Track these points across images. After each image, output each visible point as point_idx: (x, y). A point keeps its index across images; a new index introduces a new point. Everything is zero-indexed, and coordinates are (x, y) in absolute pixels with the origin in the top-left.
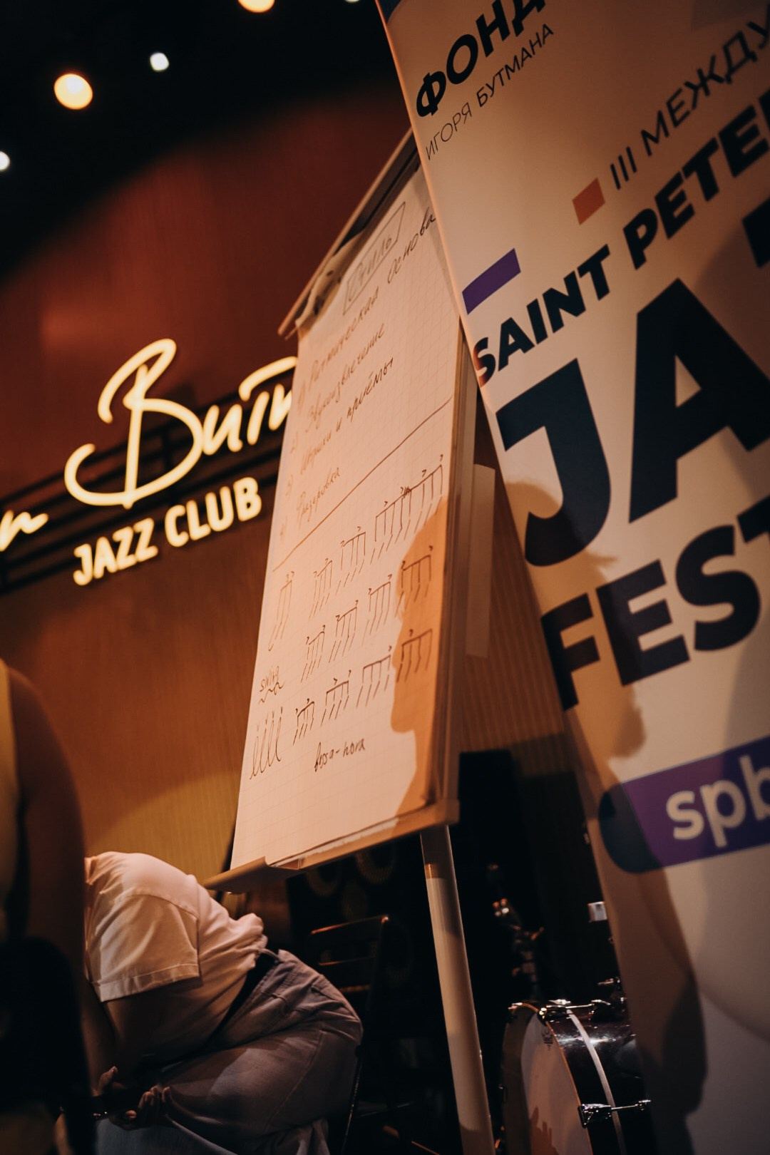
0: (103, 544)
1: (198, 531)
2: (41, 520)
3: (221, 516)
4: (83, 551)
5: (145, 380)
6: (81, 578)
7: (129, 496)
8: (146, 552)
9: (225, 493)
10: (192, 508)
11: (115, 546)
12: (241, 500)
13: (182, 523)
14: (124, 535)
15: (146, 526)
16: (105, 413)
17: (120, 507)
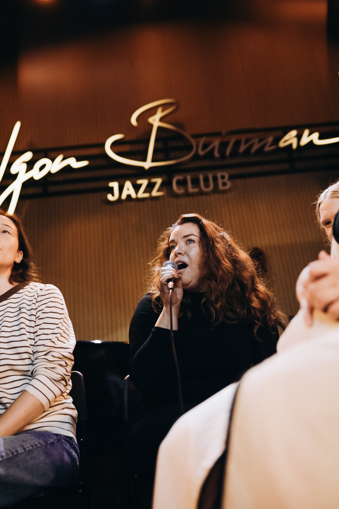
0: (128, 185)
1: (192, 190)
2: (84, 163)
3: (207, 185)
4: (115, 185)
5: (161, 113)
6: (111, 198)
7: (148, 164)
8: (156, 193)
10: (189, 177)
11: (137, 188)
12: (220, 181)
13: (182, 183)
14: (144, 182)
15: (158, 181)
16: (134, 122)
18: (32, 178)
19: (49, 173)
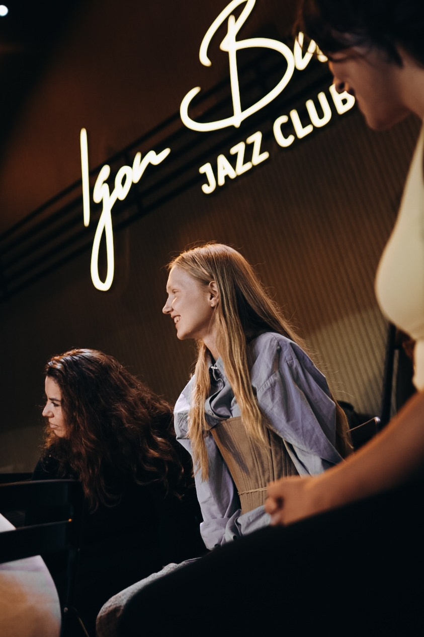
0: (222, 160)
1: (302, 132)
2: (166, 152)
3: (321, 115)
4: (206, 169)
5: (234, 27)
6: (207, 189)
7: (237, 119)
8: (258, 158)
9: (322, 97)
10: (294, 115)
11: (232, 160)
12: (337, 98)
13: (288, 129)
14: (239, 149)
15: (256, 138)
16: (205, 60)
17: (232, 127)
18: (118, 200)
19: (133, 184)
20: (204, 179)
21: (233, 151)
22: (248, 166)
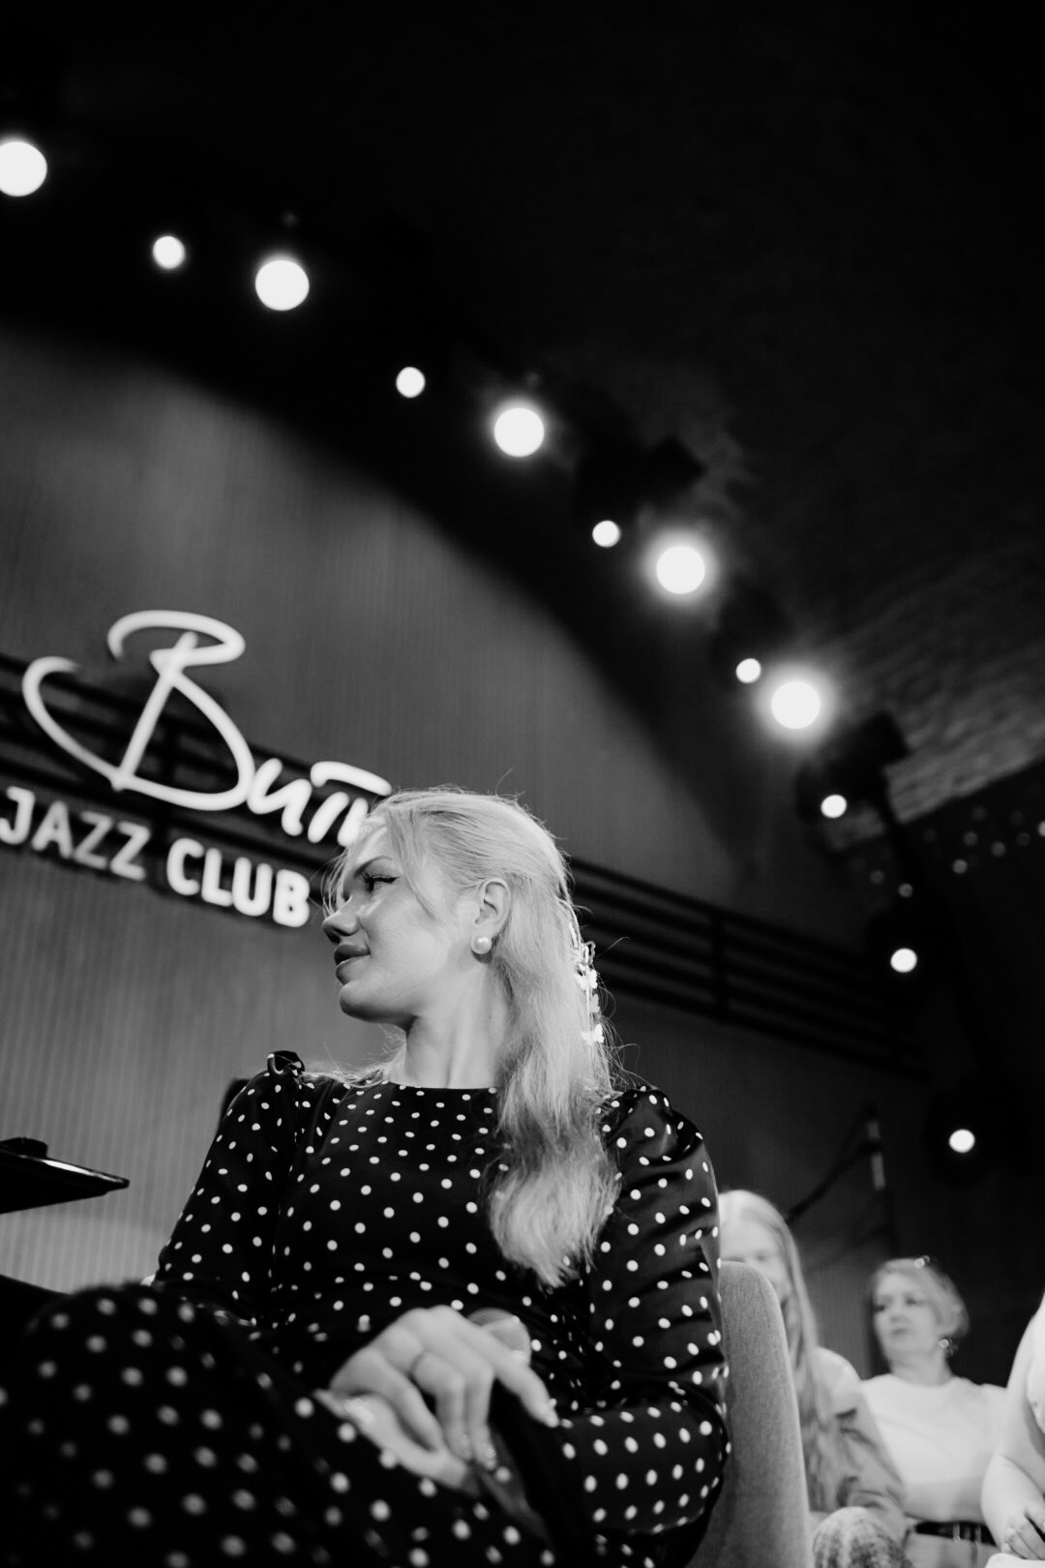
17: (104, 780)
20: (8, 810)
21: (90, 817)
22: (98, 862)
